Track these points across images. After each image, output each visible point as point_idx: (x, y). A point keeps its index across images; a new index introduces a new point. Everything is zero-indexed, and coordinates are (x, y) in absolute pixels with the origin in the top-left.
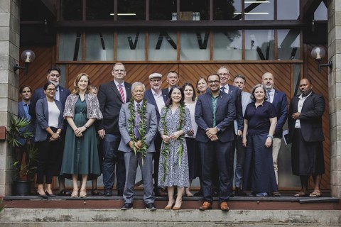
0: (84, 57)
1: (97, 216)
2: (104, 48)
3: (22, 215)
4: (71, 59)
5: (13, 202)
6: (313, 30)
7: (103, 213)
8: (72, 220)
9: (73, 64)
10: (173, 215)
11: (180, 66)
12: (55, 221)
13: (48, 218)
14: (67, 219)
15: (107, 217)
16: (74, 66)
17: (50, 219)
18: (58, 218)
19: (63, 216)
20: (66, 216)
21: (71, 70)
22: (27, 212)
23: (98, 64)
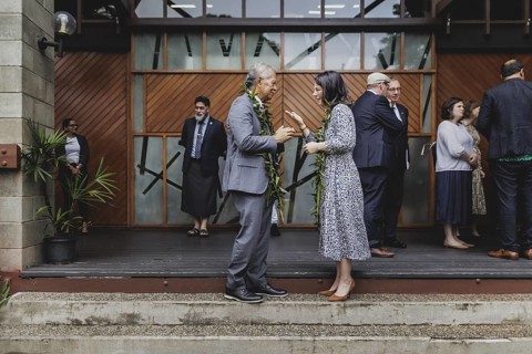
0: (165, 66)
1: (188, 315)
2: (190, 55)
3: (45, 313)
4: (149, 68)
5: (35, 281)
6: (448, 32)
7: (200, 310)
8: (140, 322)
9: (151, 73)
10: (335, 312)
11: (285, 76)
12: (109, 324)
13: (95, 319)
14: (132, 320)
15: (208, 316)
16: (154, 76)
17: (100, 321)
18: (114, 319)
19: (123, 315)
20: (129, 316)
21: (150, 81)
22: (55, 308)
23: (183, 73)
